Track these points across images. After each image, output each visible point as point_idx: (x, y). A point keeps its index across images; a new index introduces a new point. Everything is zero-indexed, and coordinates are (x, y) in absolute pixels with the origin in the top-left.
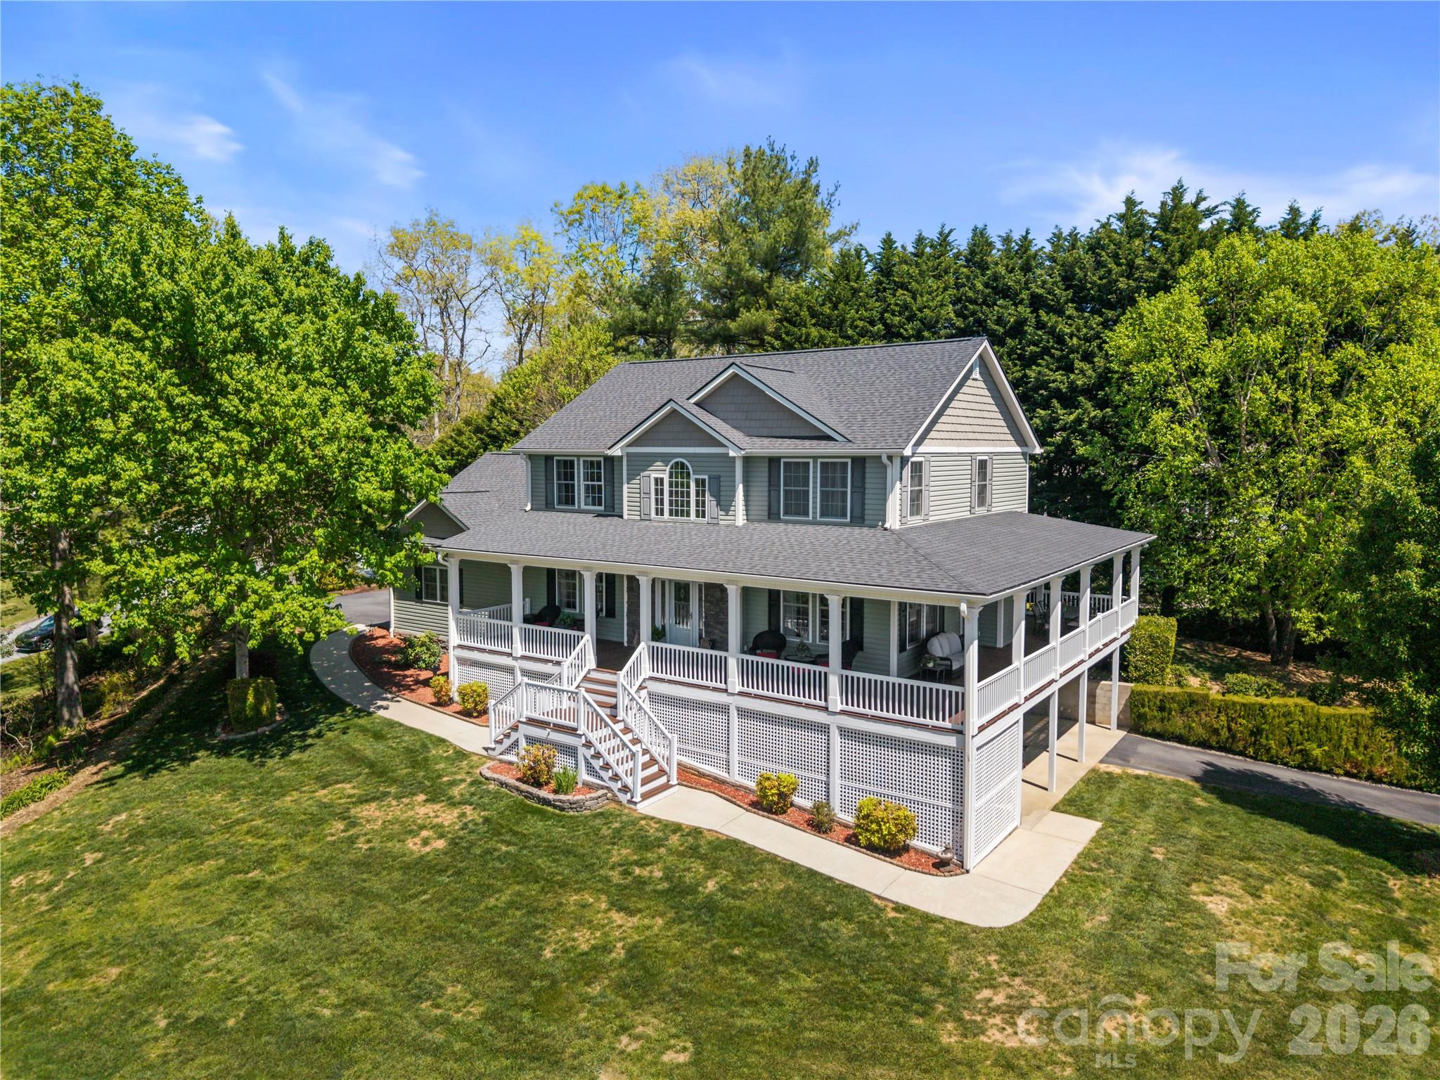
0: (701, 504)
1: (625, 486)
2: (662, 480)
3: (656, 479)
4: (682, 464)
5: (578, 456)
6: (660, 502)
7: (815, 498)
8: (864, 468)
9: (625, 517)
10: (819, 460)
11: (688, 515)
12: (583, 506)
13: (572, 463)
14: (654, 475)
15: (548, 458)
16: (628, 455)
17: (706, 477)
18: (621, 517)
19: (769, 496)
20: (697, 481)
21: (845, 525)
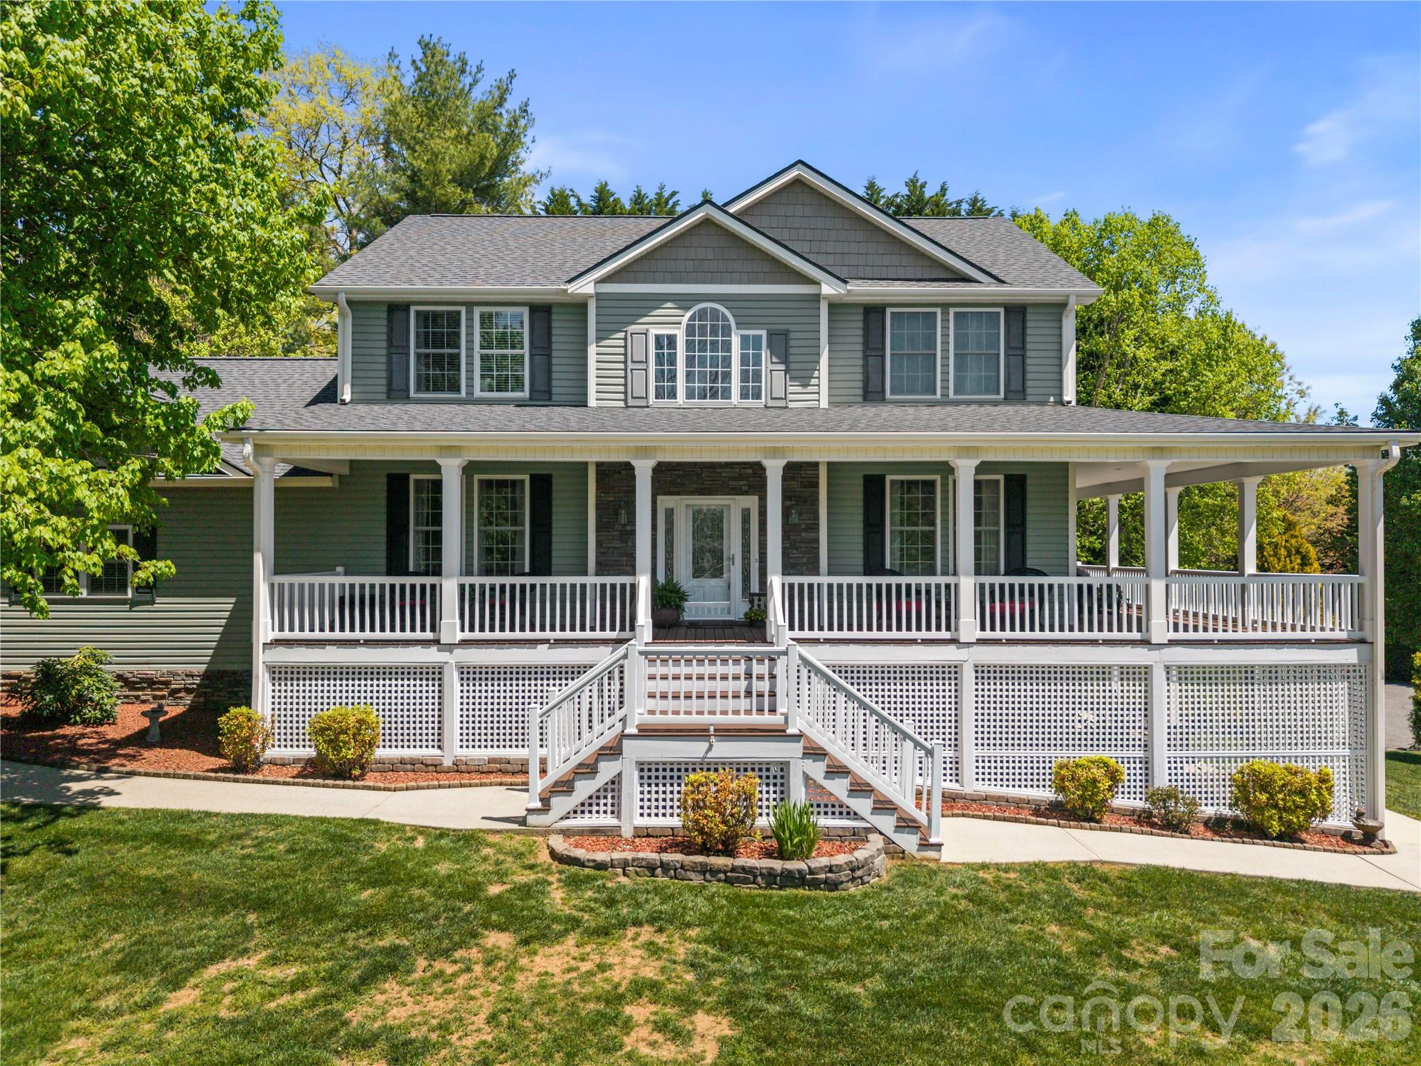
0: (751, 378)
1: (592, 350)
2: (672, 340)
3: (658, 338)
4: (715, 314)
5: (470, 305)
6: (666, 376)
7: (945, 366)
8: (1024, 321)
9: (592, 402)
10: (952, 311)
11: (726, 394)
12: (478, 393)
13: (454, 319)
14: (654, 331)
15: (396, 309)
16: (599, 297)
17: (763, 333)
18: (584, 404)
19: (865, 366)
20: (745, 340)
21: (995, 403)
